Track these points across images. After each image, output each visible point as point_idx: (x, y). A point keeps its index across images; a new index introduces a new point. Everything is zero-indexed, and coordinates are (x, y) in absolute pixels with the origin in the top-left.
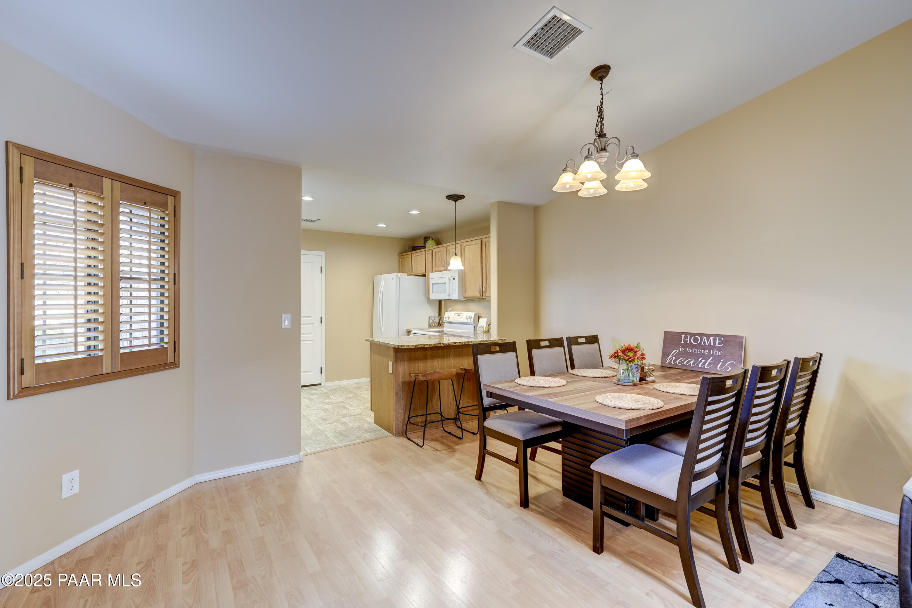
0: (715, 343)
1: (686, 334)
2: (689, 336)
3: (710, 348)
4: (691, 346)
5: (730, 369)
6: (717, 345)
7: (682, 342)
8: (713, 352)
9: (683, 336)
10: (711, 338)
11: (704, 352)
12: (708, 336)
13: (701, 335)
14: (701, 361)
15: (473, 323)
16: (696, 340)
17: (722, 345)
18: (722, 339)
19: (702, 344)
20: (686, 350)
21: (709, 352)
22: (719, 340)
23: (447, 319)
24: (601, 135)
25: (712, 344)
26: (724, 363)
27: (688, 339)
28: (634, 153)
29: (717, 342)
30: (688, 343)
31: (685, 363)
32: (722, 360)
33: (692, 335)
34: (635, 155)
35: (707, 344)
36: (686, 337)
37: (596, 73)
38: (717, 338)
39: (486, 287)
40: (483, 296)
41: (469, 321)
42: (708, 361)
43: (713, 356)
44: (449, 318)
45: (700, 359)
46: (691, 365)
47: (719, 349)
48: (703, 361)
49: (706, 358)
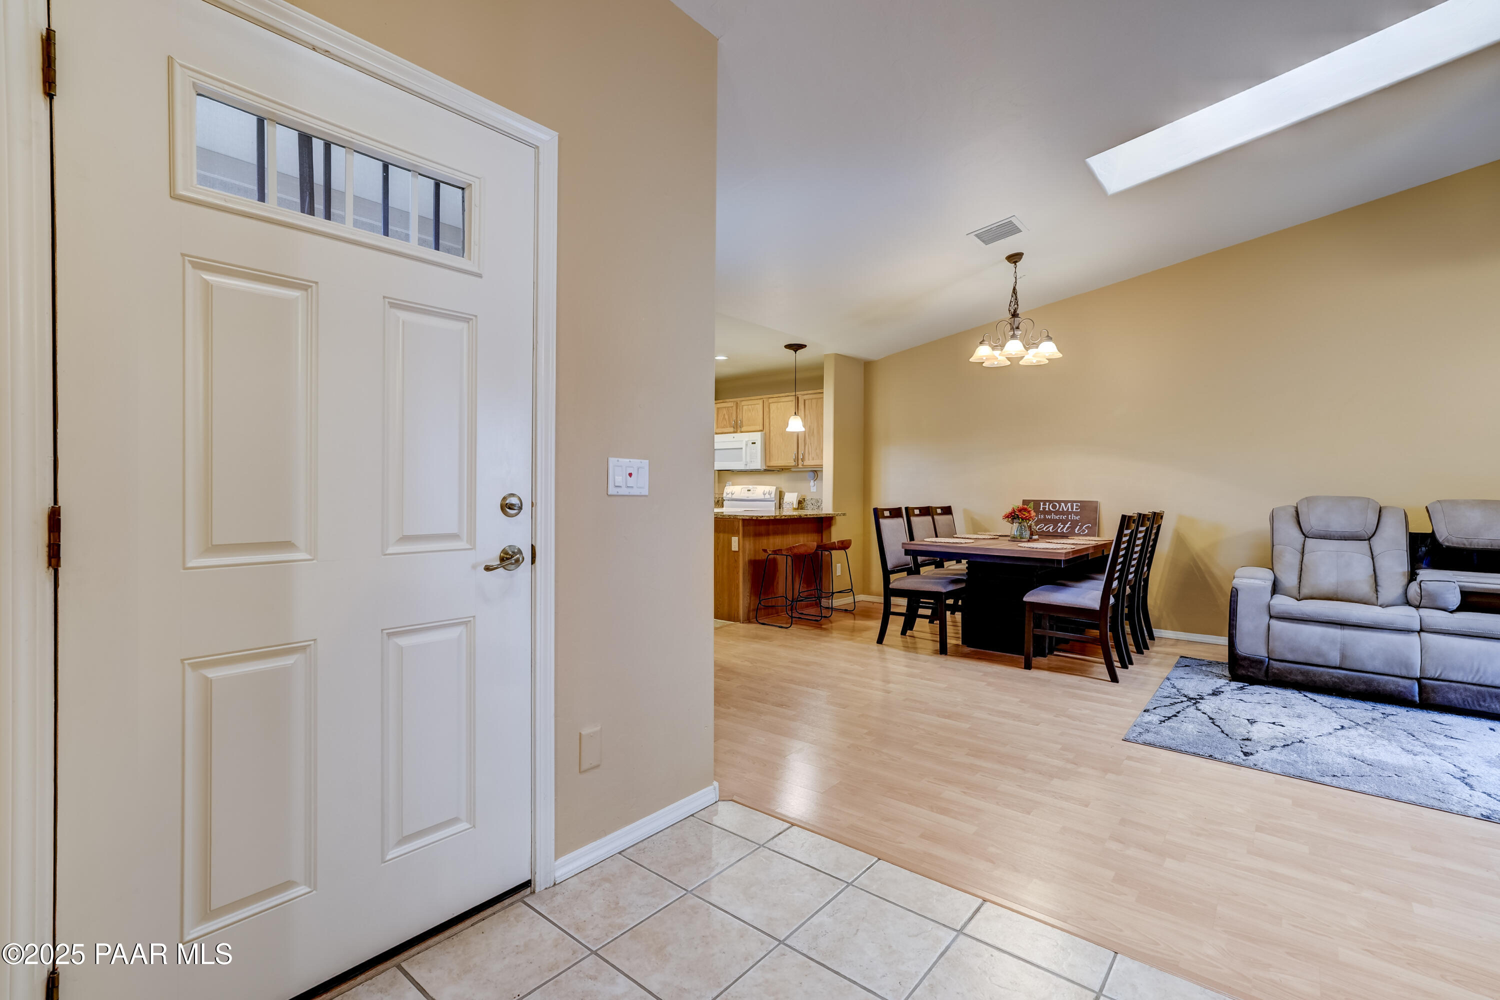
0: (1072, 508)
1: (1045, 502)
2: (1047, 504)
3: (1068, 513)
4: (1050, 512)
5: (1087, 531)
6: (1074, 510)
7: (1041, 509)
8: (1071, 517)
9: (1042, 503)
10: (1069, 504)
11: (1062, 517)
12: (1066, 502)
13: (1059, 502)
14: (1060, 526)
15: (774, 499)
16: (1054, 506)
17: (1079, 510)
18: (1079, 504)
19: (1061, 510)
20: (1045, 517)
21: (1068, 517)
22: (1076, 506)
23: (730, 496)
24: (1015, 315)
25: (1070, 510)
26: (1081, 527)
27: (1047, 507)
28: (1048, 336)
29: (1075, 507)
30: (1047, 509)
31: (1044, 529)
32: (1080, 524)
33: (1050, 502)
34: (1049, 338)
35: (1065, 510)
36: (1045, 504)
37: (1011, 259)
38: (1075, 504)
39: (805, 454)
40: (798, 465)
41: (767, 496)
42: (1067, 526)
43: (1071, 521)
44: (732, 494)
45: (1059, 525)
46: (1051, 531)
47: (1076, 514)
48: (1062, 526)
49: (1064, 522)
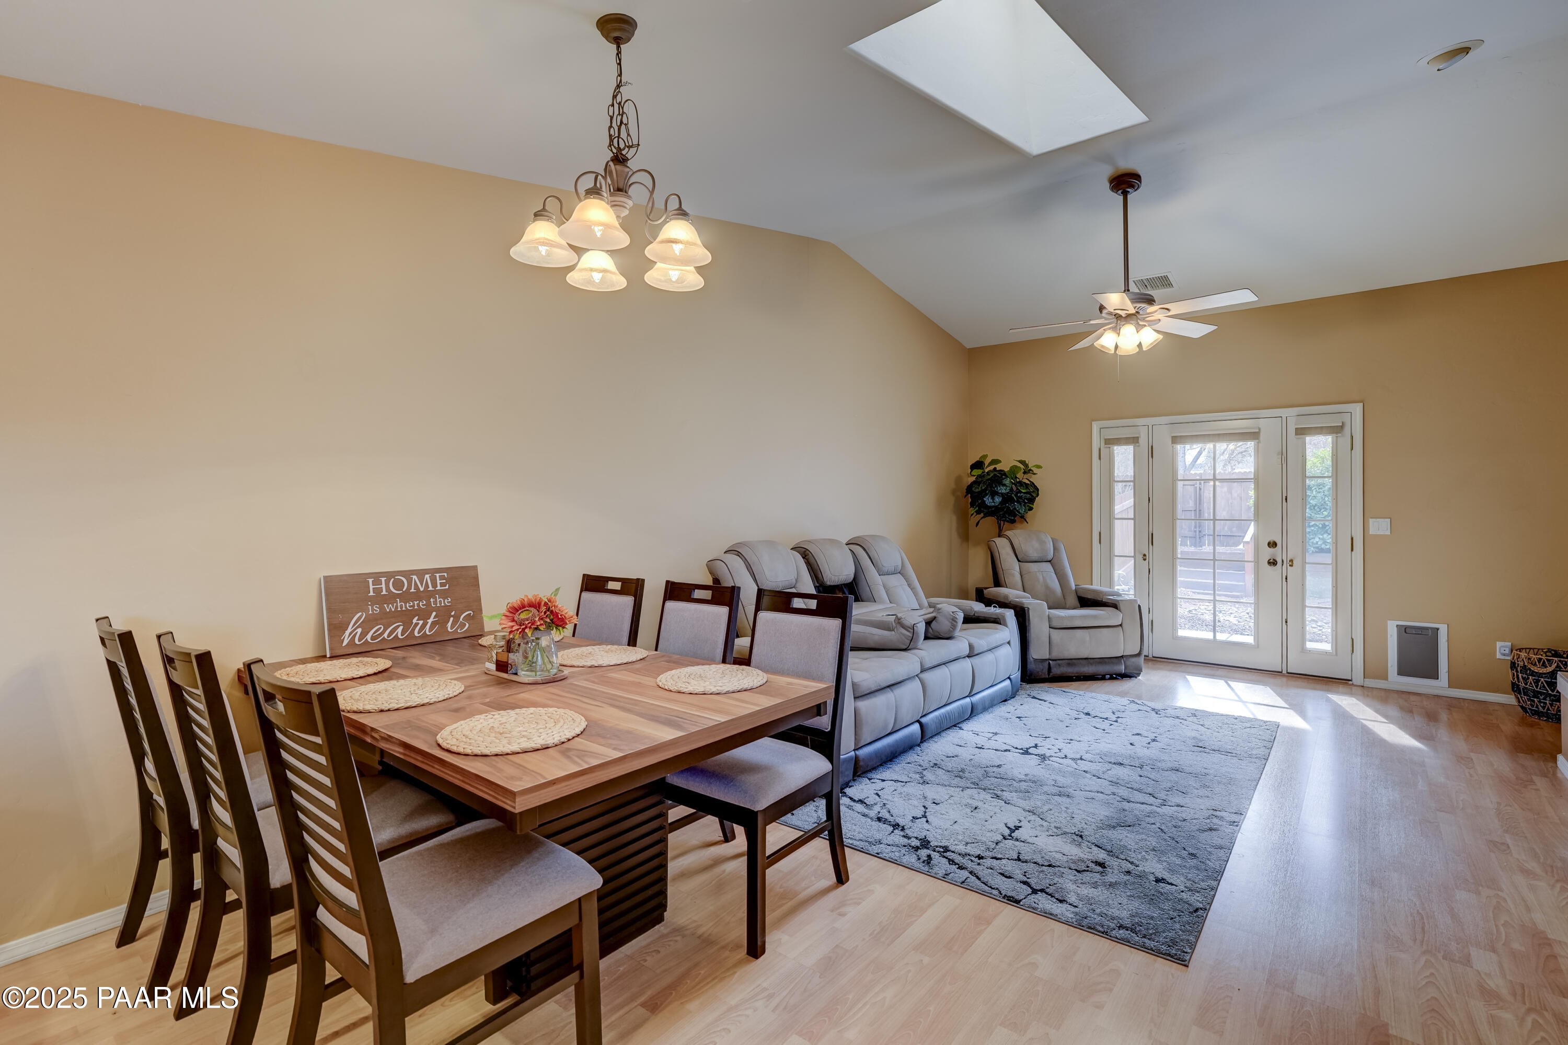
0: (434, 585)
1: (377, 576)
2: (383, 579)
3: (428, 595)
4: (391, 598)
5: (467, 625)
6: (439, 588)
7: (371, 594)
8: (435, 603)
9: (371, 581)
10: (427, 576)
11: (418, 605)
12: (421, 573)
13: (408, 574)
14: (417, 624)
16: (398, 584)
17: (447, 587)
18: (445, 574)
19: (412, 590)
20: (382, 608)
21: (429, 604)
22: (441, 578)
25: (431, 588)
26: (457, 618)
27: (383, 586)
29: (438, 582)
30: (384, 592)
31: (385, 635)
32: (453, 613)
33: (389, 575)
35: (422, 589)
36: (377, 582)
38: (438, 575)
42: (430, 621)
43: (437, 609)
45: (415, 621)
46: (400, 636)
47: (444, 594)
48: (421, 622)
49: (424, 616)
